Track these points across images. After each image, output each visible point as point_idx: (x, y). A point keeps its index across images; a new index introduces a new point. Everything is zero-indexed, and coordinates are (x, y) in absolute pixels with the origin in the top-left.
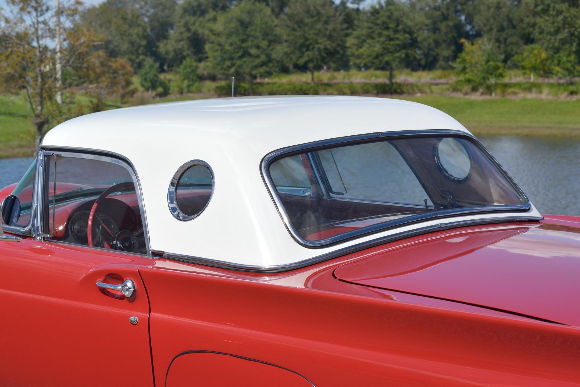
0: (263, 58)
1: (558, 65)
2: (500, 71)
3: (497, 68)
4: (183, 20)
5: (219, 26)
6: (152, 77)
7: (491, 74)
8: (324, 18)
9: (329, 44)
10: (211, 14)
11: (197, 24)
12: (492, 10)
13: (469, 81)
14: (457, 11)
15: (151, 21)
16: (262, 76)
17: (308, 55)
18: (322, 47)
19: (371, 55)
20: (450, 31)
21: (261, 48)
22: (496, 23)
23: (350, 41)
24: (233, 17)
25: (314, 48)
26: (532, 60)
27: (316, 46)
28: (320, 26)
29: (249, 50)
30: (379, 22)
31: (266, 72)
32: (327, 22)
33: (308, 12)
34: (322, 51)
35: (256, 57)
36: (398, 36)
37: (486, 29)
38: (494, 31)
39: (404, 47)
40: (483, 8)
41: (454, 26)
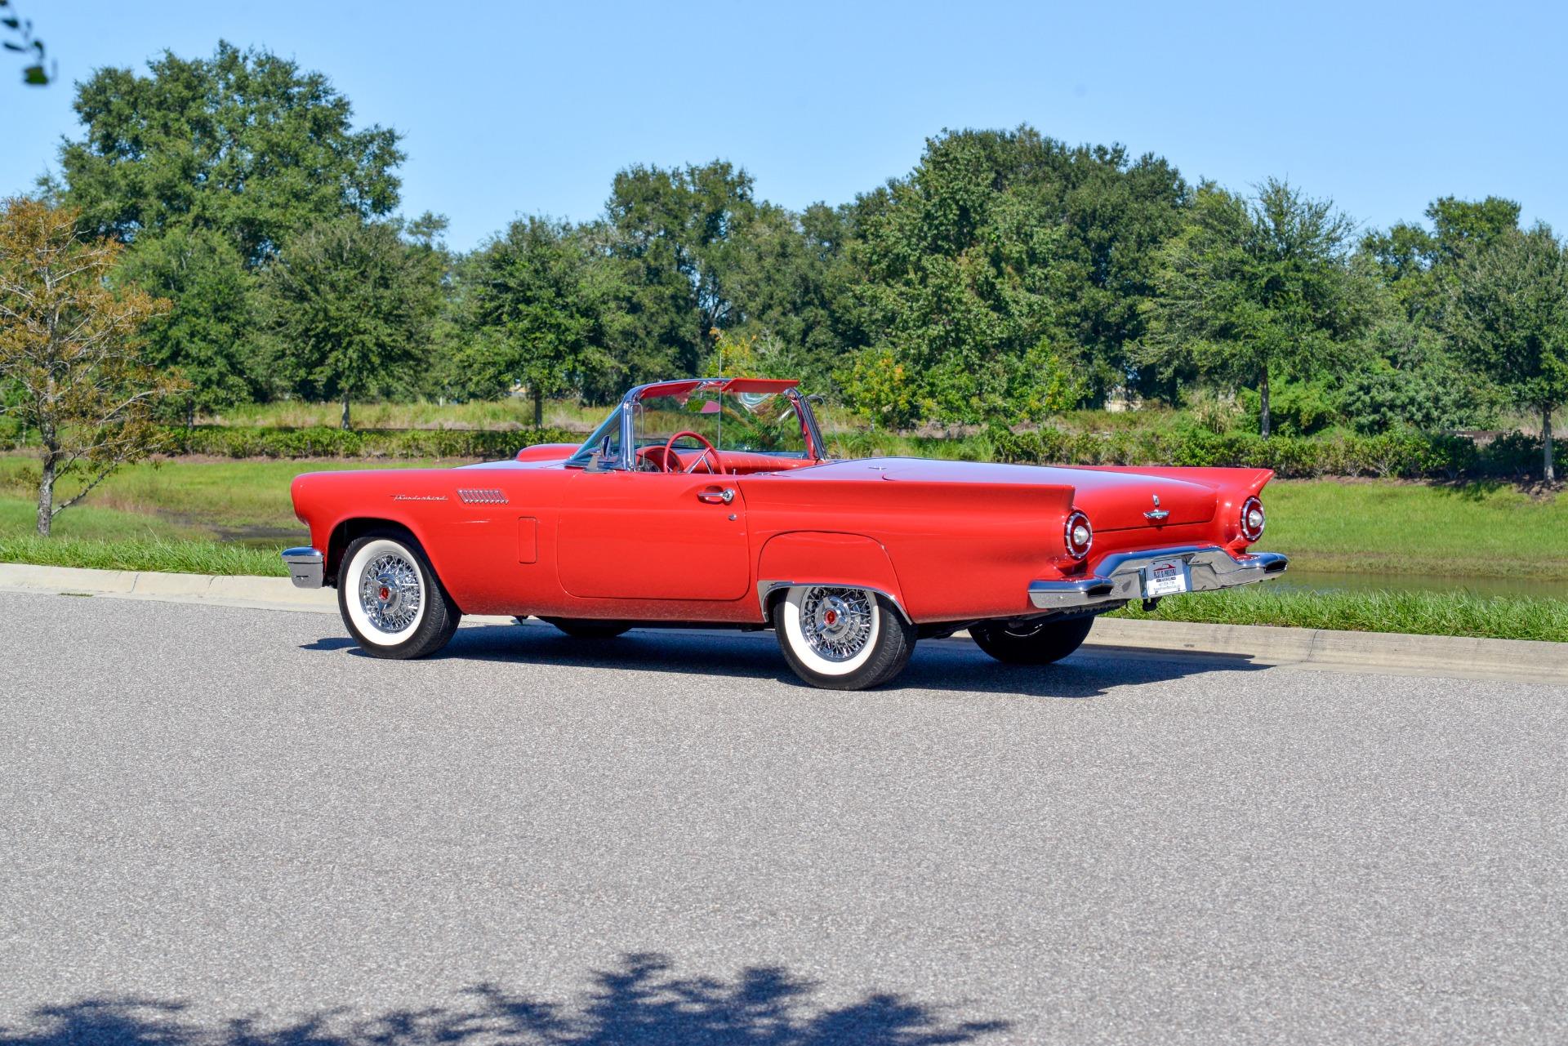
0: (221, 365)
1: (932, 394)
8: (377, 273)
9: (390, 335)
12: (769, 262)
14: (681, 262)
16: (207, 410)
17: (338, 360)
18: (369, 341)
19: (494, 364)
20: (666, 310)
21: (213, 342)
22: (779, 294)
23: (439, 328)
24: (144, 266)
25: (350, 344)
26: (874, 383)
27: (357, 338)
28: (366, 289)
29: (185, 344)
30: (512, 283)
31: (216, 402)
32: (384, 282)
33: (336, 255)
34: (370, 350)
35: (201, 364)
36: (560, 317)
37: (753, 306)
38: (774, 313)
39: (575, 347)
40: (747, 256)
41: (673, 297)
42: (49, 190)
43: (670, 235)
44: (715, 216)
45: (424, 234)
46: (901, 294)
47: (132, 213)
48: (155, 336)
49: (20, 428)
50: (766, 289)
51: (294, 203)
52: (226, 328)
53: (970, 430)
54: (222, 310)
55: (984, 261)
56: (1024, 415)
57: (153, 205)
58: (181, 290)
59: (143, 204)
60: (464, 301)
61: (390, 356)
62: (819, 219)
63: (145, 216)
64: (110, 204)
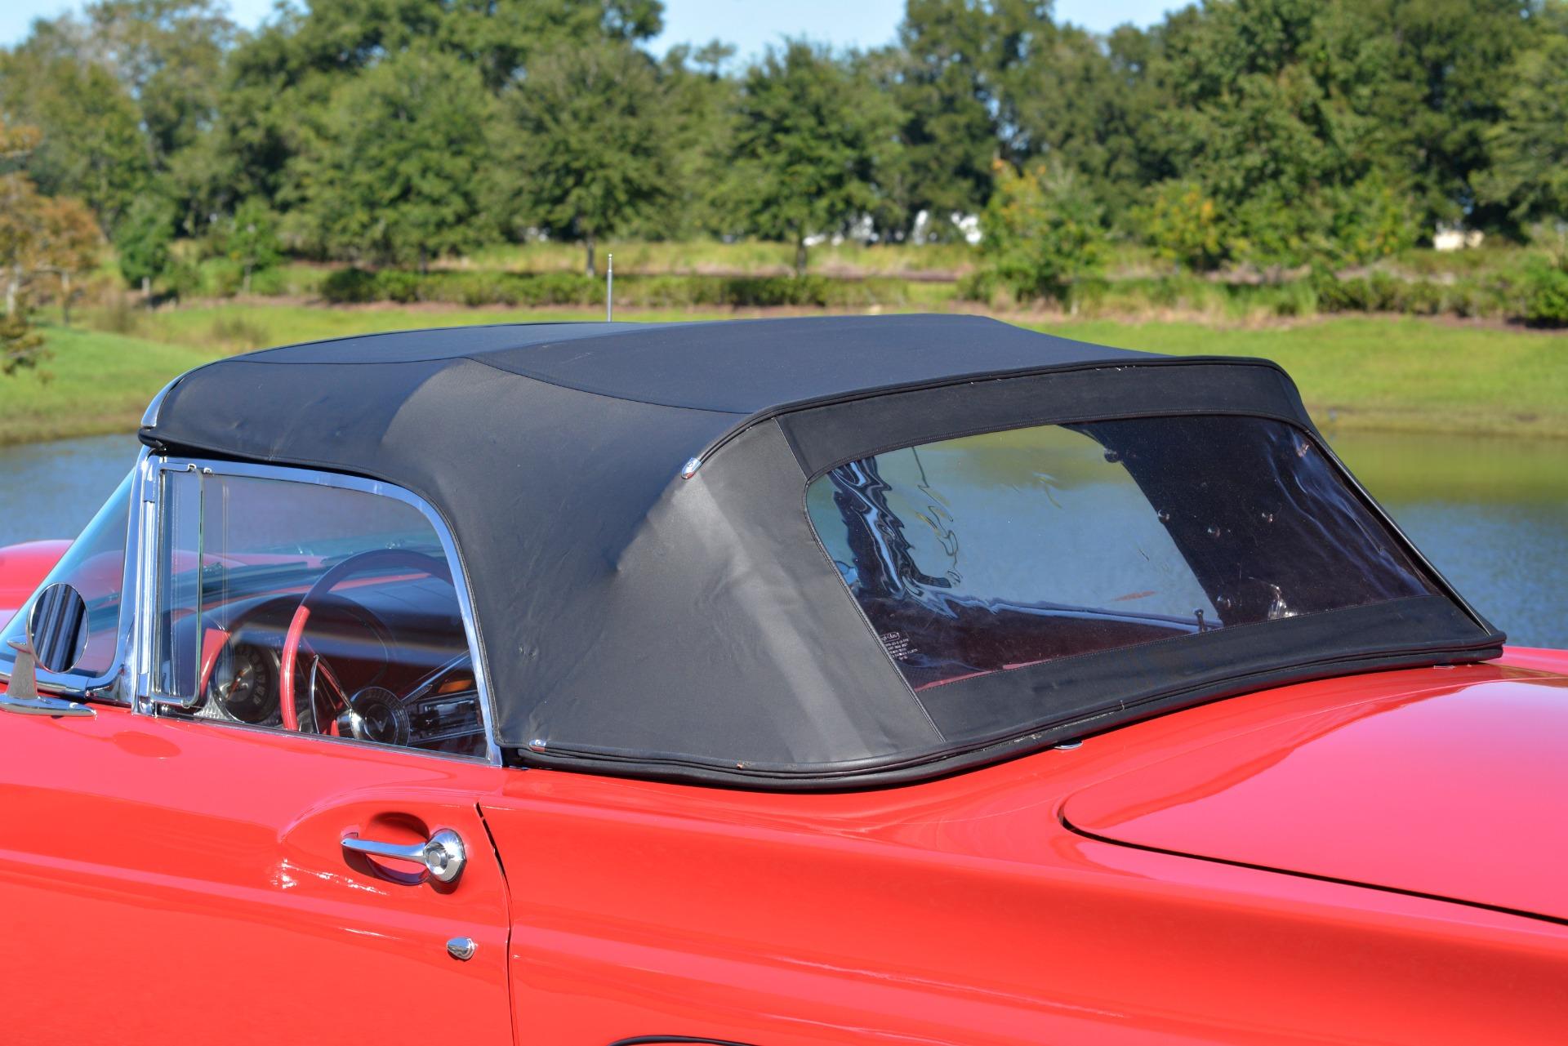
0: (457, 204)
1: (1245, 234)
2: (1089, 248)
3: (1083, 240)
4: (238, 97)
5: (336, 117)
6: (150, 250)
7: (1069, 255)
8: (622, 101)
9: (637, 170)
10: (315, 80)
11: (277, 109)
12: (1071, 86)
13: (1008, 274)
14: (977, 88)
15: (148, 96)
16: (455, 251)
17: (580, 198)
18: (616, 177)
19: (749, 202)
20: (959, 141)
21: (448, 178)
22: (1082, 121)
23: (690, 162)
24: (373, 94)
25: (593, 180)
26: (1178, 220)
27: (600, 173)
28: (612, 119)
29: (417, 181)
30: (769, 112)
31: (465, 242)
32: (631, 111)
33: (579, 81)
34: (615, 187)
35: (436, 202)
36: (824, 150)
37: (1054, 135)
38: (1076, 143)
39: (838, 181)
40: (1048, 81)
41: (968, 127)
42: (287, 13)
43: (965, 60)
44: (1013, 40)
45: (711, 61)
46: (1214, 119)
47: (373, 39)
48: (382, 172)
49: (243, 274)
50: (1066, 118)
51: (550, 25)
52: (462, 163)
53: (1289, 274)
54: (455, 145)
55: (1309, 82)
56: (1350, 258)
57: (395, 28)
58: (412, 119)
59: (385, 28)
60: (720, 131)
61: (639, 194)
62: (1126, 41)
63: (386, 41)
64: (351, 29)
